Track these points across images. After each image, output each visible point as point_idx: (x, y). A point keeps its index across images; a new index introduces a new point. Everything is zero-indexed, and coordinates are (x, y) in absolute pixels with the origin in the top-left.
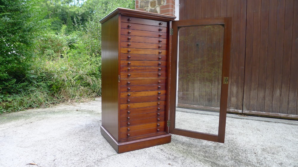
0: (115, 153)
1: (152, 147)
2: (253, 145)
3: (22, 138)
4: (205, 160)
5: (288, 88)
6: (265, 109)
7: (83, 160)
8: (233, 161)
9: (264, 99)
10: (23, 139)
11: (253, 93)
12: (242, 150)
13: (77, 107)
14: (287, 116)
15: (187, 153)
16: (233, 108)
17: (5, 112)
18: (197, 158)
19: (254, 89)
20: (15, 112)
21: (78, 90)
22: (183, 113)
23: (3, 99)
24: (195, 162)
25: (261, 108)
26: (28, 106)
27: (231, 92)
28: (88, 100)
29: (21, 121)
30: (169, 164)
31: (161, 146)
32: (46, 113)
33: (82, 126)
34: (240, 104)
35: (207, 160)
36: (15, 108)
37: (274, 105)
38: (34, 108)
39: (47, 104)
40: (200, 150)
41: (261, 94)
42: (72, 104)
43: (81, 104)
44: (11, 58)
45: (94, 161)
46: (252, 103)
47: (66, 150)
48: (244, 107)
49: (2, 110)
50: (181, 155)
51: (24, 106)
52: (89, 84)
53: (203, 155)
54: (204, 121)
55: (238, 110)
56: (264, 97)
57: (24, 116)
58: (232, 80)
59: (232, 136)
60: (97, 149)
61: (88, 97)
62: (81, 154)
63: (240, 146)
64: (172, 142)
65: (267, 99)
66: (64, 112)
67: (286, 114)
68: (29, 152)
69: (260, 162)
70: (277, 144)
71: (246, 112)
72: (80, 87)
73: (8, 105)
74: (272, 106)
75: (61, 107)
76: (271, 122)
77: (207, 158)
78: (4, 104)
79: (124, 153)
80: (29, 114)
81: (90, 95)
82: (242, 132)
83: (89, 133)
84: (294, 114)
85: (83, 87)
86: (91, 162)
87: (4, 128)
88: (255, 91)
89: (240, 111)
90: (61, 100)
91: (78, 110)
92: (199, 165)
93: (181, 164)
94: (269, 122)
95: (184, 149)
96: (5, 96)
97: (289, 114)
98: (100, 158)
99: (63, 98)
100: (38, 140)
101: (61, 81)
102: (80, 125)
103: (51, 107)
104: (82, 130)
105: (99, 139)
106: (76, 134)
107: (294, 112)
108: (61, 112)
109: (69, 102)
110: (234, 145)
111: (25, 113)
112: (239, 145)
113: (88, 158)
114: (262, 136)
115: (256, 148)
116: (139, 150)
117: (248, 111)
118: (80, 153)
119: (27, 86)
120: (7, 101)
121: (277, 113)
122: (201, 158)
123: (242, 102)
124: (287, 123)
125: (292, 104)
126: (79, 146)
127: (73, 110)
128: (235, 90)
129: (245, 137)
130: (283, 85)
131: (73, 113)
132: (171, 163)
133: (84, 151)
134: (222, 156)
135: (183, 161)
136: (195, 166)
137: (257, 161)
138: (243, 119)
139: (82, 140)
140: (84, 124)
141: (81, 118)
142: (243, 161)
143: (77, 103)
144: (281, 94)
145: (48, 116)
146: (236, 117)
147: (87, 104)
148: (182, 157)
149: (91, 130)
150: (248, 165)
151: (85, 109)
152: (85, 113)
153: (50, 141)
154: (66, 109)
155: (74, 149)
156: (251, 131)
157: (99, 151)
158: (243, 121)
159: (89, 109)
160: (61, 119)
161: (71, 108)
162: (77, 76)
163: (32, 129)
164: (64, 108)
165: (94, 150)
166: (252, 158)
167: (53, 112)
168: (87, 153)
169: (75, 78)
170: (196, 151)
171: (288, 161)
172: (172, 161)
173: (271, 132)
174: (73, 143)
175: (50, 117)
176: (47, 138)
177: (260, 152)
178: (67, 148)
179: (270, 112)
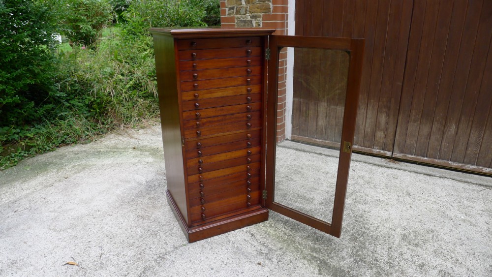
0: (186, 242)
1: (239, 230)
2: (391, 227)
3: (54, 211)
4: (312, 256)
5: (471, 123)
6: (429, 153)
7: (140, 256)
8: (352, 260)
9: (429, 137)
10: (56, 214)
11: (412, 127)
12: (372, 237)
13: (134, 140)
14: (462, 166)
15: (288, 243)
16: (378, 148)
17: (26, 155)
18: (302, 252)
19: (415, 121)
20: (41, 153)
21: (135, 105)
22: (297, 152)
23: (20, 134)
24: (296, 259)
25: (423, 151)
26: (60, 142)
27: (377, 124)
28: (151, 122)
29: (51, 176)
30: (259, 264)
31: (252, 228)
32: (88, 155)
33: (141, 184)
34: (390, 142)
35: (315, 257)
36: (40, 149)
37: (443, 149)
38: (69, 144)
39: (88, 137)
41: (425, 130)
42: (126, 132)
43: (141, 131)
44: (19, 70)
45: (155, 257)
46: (408, 142)
47: (117, 235)
48: (396, 148)
49: (22, 154)
50: (279, 246)
51: (54, 143)
52: (153, 95)
53: (311, 247)
54: (327, 173)
55: (386, 152)
56: (430, 135)
57: (55, 164)
58: (380, 103)
59: (365, 206)
60: (161, 233)
61: (152, 117)
62: (137, 243)
63: (371, 228)
64: (270, 219)
65: (433, 137)
66: (114, 152)
67: (461, 163)
68: (66, 239)
69: (391, 261)
70: (430, 226)
71: (398, 155)
72: (137, 101)
73: (29, 144)
74: (440, 150)
75: (110, 140)
76: (435, 176)
77: (316, 252)
78: (23, 144)
79: (198, 242)
80: (62, 157)
81: (155, 112)
82: (382, 198)
83: (150, 199)
84: (473, 164)
85: (142, 100)
86: (150, 259)
87: (28, 192)
88: (416, 124)
89: (389, 154)
90: (109, 126)
91: (136, 147)
92: (301, 265)
93: (276, 263)
94: (430, 175)
95: (285, 234)
96: (22, 129)
97: (465, 163)
98: (163, 251)
99: (112, 122)
100: (77, 215)
101: (105, 95)
102: (138, 183)
103: (94, 140)
104: (141, 192)
105: (164, 213)
106: (131, 203)
107: (475, 162)
108: (109, 152)
109: (122, 129)
110: (362, 225)
111: (56, 157)
112: (370, 225)
113: (147, 251)
114: (410, 209)
115: (393, 233)
116: (219, 236)
117: (402, 155)
118: (136, 241)
119: (53, 109)
120: (26, 137)
121: (448, 162)
122: (307, 252)
123: (393, 140)
124: (459, 179)
125: (472, 150)
126: (135, 228)
127: (128, 148)
128: (383, 119)
129: (384, 209)
130: (463, 118)
131: (128, 154)
132: (262, 262)
133: (141, 237)
134: (339, 250)
135: (279, 257)
136: (295, 268)
137: (388, 259)
138: (392, 168)
139: (140, 214)
140: (143, 179)
141: (139, 166)
142: (368, 259)
143: (135, 131)
144: (457, 132)
145: (91, 163)
146: (380, 164)
147: (149, 131)
148: (280, 249)
149: (153, 192)
150: (372, 267)
151: (146, 143)
152: (147, 153)
153: (94, 218)
154: (118, 146)
155: (128, 234)
156: (396, 197)
157: (163, 238)
158: (389, 173)
159: (153, 145)
160: (109, 170)
161: (125, 143)
162: (131, 82)
163: (68, 192)
164: (114, 142)
165: (156, 235)
166: (382, 254)
167: (97, 152)
168: (146, 242)
169: (128, 86)
170: (302, 238)
171: (434, 261)
172: (263, 258)
173: (427, 198)
174: (126, 220)
175: (94, 165)
176: (90, 211)
177: (397, 242)
178: (118, 233)
179: (436, 158)
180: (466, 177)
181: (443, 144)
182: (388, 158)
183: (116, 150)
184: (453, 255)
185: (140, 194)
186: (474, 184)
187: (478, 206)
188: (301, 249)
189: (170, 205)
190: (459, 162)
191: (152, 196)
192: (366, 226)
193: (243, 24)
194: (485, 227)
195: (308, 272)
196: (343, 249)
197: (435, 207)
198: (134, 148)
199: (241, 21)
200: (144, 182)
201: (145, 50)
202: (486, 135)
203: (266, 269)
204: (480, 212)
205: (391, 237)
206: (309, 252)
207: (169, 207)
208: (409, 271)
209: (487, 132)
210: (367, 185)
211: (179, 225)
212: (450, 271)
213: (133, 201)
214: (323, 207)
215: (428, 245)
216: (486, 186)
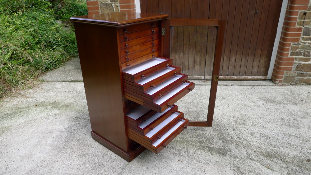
0: (126, 162)
2: (227, 118)
4: (202, 146)
6: (223, 73)
8: (221, 141)
9: (222, 65)
12: (222, 126)
13: (30, 99)
14: (239, 78)
15: (185, 143)
16: (197, 75)
18: (196, 145)
24: (196, 151)
25: (220, 73)
27: (195, 62)
28: (35, 82)
30: (179, 161)
33: (62, 132)
34: (202, 71)
35: (204, 146)
40: (193, 136)
42: (19, 94)
43: (31, 91)
48: (206, 73)
50: (182, 146)
52: (28, 62)
53: (198, 141)
58: (196, 50)
60: (105, 162)
61: (33, 78)
66: (20, 112)
70: (243, 112)
71: (207, 77)
74: (228, 71)
75: (9, 103)
76: (229, 85)
77: (202, 143)
83: (78, 141)
84: (244, 76)
85: (21, 66)
90: (2, 92)
91: (36, 104)
92: (200, 153)
93: (187, 157)
94: (227, 85)
97: (240, 76)
100: (29, 170)
102: (60, 131)
105: (96, 148)
106: (66, 148)
107: (244, 74)
108: (16, 113)
109: (14, 91)
114: (229, 106)
115: (230, 121)
116: (144, 152)
117: (209, 77)
121: (232, 76)
123: (204, 70)
124: (240, 84)
125: (243, 68)
126: (83, 165)
127: (31, 107)
128: (198, 58)
129: (218, 109)
130: (238, 53)
131: (34, 111)
132: (180, 159)
133: (93, 170)
134: (212, 138)
135: (187, 153)
136: (199, 156)
137: (237, 136)
138: (207, 85)
139: (79, 154)
140: (62, 128)
141: (51, 118)
142: (228, 139)
143: (26, 91)
144: (236, 60)
145: (6, 125)
146: (200, 84)
147: (38, 90)
148: (184, 148)
149: (77, 135)
150: (232, 142)
151: (43, 100)
152: (49, 107)
153: (45, 168)
154: (20, 106)
155: (82, 171)
156: (219, 101)
157: (109, 165)
158: (207, 88)
159: (49, 100)
160: (27, 127)
161: (24, 103)
162: (9, 54)
163: (4, 154)
164: (14, 103)
165: (102, 164)
166: (233, 134)
167: (5, 115)
168: (100, 172)
169: (7, 57)
170: (190, 137)
171: (255, 130)
172: (179, 156)
173: (233, 98)
174: (72, 162)
175: (11, 126)
176: (37, 163)
177: (235, 126)
178: (73, 172)
179: (226, 75)
180: (242, 83)
181: (229, 67)
182: (203, 80)
183: (20, 110)
184: (260, 125)
185: (68, 140)
186: (247, 86)
187: (255, 96)
188: (194, 144)
189: (97, 141)
190: (237, 76)
191: (79, 138)
192: (216, 121)
193: (105, 6)
194: (263, 106)
195: (206, 156)
196: (214, 137)
197: (239, 102)
198: (36, 105)
199: (103, 4)
200: (64, 130)
201: (9, 27)
202: (248, 60)
203: (185, 162)
204: (258, 99)
205: (231, 123)
206: (199, 144)
207: (97, 142)
208: (249, 139)
209: (249, 58)
210: (201, 98)
211: (113, 153)
212: (264, 133)
213: (66, 146)
214: (188, 116)
215: (248, 123)
216: (252, 86)
